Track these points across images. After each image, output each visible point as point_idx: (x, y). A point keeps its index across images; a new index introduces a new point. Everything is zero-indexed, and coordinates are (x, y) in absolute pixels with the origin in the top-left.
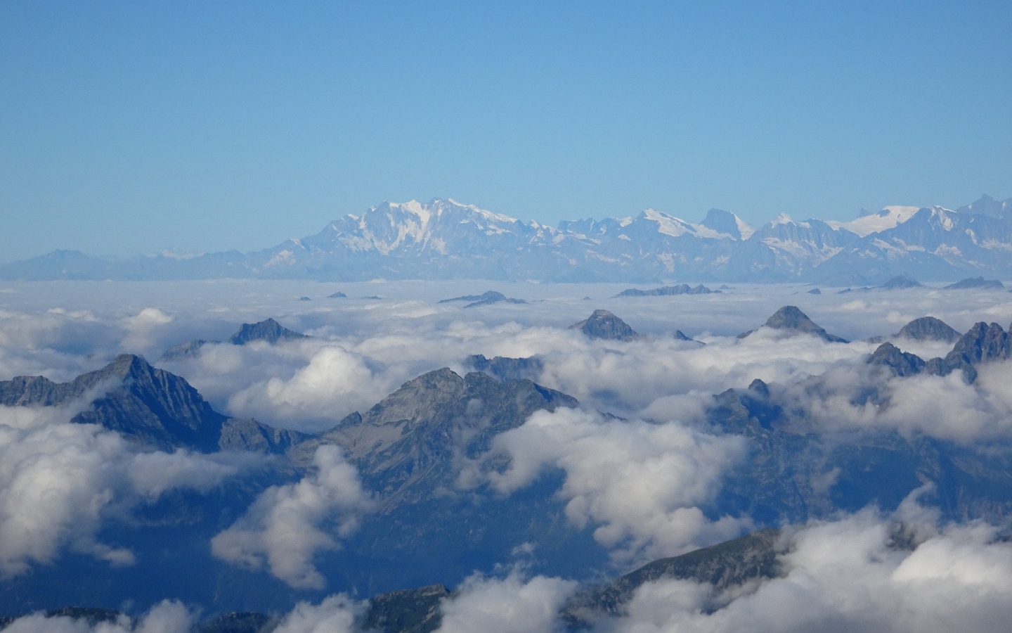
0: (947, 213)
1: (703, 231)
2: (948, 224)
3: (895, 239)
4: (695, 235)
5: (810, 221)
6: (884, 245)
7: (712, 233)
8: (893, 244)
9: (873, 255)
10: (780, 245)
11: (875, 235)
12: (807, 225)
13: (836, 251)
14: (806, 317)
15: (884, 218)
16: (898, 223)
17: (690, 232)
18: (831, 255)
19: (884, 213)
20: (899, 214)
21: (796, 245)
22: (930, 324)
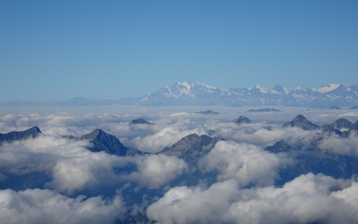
0: (349, 86)
1: (273, 92)
2: (349, 89)
3: (333, 94)
4: (271, 92)
6: (329, 96)
7: (276, 92)
8: (332, 96)
9: (326, 99)
10: (297, 96)
11: (326, 93)
13: (314, 98)
14: (305, 118)
15: (329, 88)
16: (334, 89)
17: (269, 92)
19: (329, 86)
20: (334, 86)
21: (302, 96)
22: (343, 120)
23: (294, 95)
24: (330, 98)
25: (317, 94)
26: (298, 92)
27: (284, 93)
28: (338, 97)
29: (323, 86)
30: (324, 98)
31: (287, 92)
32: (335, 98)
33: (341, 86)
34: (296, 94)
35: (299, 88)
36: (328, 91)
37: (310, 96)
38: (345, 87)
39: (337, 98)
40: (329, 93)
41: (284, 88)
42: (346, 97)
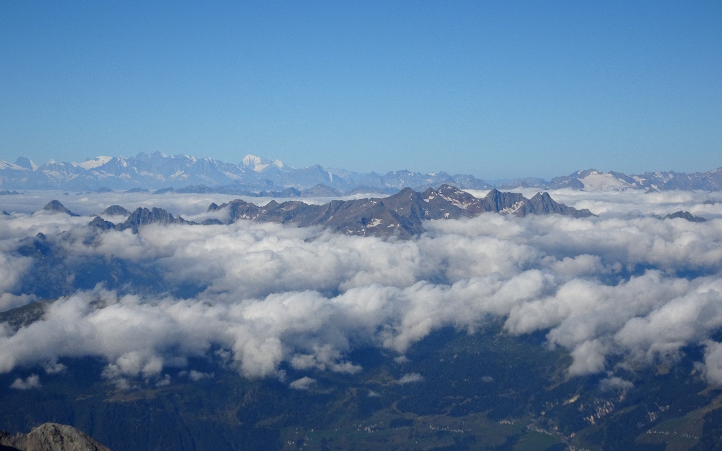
0: (125, 160)
1: (15, 167)
2: (125, 164)
3: (102, 171)
4: (11, 168)
5: (64, 163)
6: (97, 173)
7: (20, 168)
8: (101, 173)
9: (92, 178)
10: (50, 173)
11: (93, 169)
12: (63, 164)
13: (75, 176)
14: (62, 205)
15: (97, 161)
16: (103, 164)
17: (9, 167)
18: (73, 178)
19: (97, 159)
20: (104, 160)
21: (57, 173)
22: (117, 208)
23: (46, 171)
24: (98, 176)
25: (79, 170)
26: (51, 167)
27: (31, 168)
28: (110, 175)
29: (88, 159)
30: (89, 176)
31: (35, 167)
32: (105, 176)
33: (114, 160)
34: (49, 171)
35: (53, 162)
36: (95, 166)
37: (68, 174)
38: (120, 161)
39: (108, 176)
40: (97, 169)
41: (31, 162)
42: (121, 176)
